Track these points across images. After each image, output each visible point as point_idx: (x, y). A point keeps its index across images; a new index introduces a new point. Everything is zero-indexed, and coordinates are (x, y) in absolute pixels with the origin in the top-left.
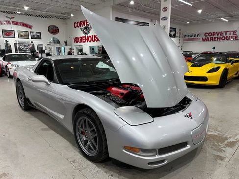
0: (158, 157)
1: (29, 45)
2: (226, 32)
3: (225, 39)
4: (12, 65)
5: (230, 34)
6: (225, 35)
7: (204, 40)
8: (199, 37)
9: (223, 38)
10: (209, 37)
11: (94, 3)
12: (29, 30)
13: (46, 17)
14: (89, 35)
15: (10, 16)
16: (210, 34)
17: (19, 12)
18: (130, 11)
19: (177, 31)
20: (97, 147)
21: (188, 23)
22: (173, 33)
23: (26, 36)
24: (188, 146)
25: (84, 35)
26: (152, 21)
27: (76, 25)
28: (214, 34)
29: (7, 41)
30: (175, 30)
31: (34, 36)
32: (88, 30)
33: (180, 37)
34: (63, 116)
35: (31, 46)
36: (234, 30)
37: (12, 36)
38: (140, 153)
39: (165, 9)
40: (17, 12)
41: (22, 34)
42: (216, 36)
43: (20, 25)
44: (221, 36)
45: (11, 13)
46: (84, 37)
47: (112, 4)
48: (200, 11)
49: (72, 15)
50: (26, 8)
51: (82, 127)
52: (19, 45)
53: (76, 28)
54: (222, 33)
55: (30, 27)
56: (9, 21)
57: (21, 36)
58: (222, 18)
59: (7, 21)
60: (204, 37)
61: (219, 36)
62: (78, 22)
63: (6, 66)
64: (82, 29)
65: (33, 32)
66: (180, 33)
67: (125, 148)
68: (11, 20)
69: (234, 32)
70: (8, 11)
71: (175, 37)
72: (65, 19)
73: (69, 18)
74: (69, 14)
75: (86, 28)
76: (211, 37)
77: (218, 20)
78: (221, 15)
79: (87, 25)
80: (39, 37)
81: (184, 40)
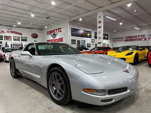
0: (108, 96)
1: (19, 45)
2: (139, 36)
3: (138, 40)
4: (8, 54)
5: (141, 37)
6: (138, 38)
7: (126, 41)
8: (122, 39)
9: (137, 39)
10: (129, 39)
11: (59, 20)
12: (20, 36)
13: (30, 28)
14: (56, 38)
15: (10, 28)
16: (129, 37)
17: (15, 26)
18: (80, 24)
19: (109, 36)
20: (64, 92)
21: (115, 31)
22: (106, 37)
23: (18, 40)
24: (128, 91)
25: (53, 39)
26: (93, 30)
27: (48, 33)
28: (131, 37)
29: (6, 43)
30: (107, 35)
31: (23, 39)
32: (55, 36)
33: (111, 39)
34: (40, 76)
35: (21, 46)
36: (144, 34)
37: (10, 39)
38: (95, 93)
39: (100, 22)
40: (14, 26)
41: (16, 38)
42: (133, 38)
43: (15, 33)
44: (136, 38)
45: (10, 26)
46: (52, 40)
47: (69, 21)
48: (121, 24)
49: (46, 27)
50: (19, 23)
51: (53, 81)
52: (14, 45)
53: (48, 34)
54: (136, 36)
55: (21, 34)
56: (9, 31)
57: (15, 40)
58: (135, 28)
59: (7, 31)
60: (126, 39)
61: (135, 38)
62: (50, 31)
63: (4, 55)
64: (51, 35)
65: (22, 37)
66: (111, 37)
67: (84, 90)
68: (10, 30)
69: (144, 36)
70: (8, 25)
71: (108, 39)
72: (42, 29)
73: (44, 29)
74: (44, 27)
75: (54, 35)
76: (130, 39)
77: (133, 29)
78: (134, 26)
79: (54, 33)
80: (26, 40)
81: (114, 41)
